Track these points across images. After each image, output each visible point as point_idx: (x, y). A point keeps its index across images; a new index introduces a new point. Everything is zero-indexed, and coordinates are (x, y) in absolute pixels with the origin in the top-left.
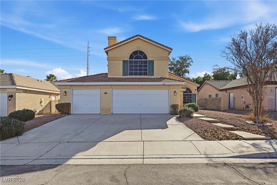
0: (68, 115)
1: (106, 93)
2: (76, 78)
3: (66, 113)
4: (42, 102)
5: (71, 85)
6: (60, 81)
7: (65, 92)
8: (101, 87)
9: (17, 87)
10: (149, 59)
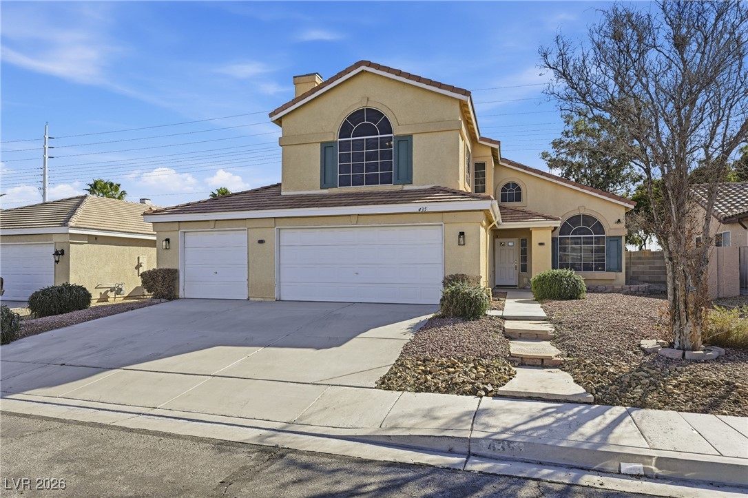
0: (170, 299)
1: (261, 242)
2: (199, 202)
3: (163, 297)
4: (141, 266)
5: (179, 222)
6: (157, 211)
7: (168, 240)
8: (249, 224)
9: (71, 231)
10: (398, 131)
